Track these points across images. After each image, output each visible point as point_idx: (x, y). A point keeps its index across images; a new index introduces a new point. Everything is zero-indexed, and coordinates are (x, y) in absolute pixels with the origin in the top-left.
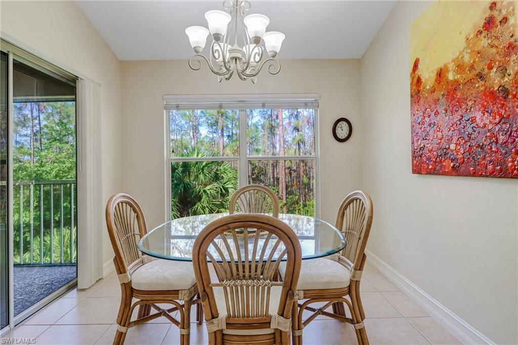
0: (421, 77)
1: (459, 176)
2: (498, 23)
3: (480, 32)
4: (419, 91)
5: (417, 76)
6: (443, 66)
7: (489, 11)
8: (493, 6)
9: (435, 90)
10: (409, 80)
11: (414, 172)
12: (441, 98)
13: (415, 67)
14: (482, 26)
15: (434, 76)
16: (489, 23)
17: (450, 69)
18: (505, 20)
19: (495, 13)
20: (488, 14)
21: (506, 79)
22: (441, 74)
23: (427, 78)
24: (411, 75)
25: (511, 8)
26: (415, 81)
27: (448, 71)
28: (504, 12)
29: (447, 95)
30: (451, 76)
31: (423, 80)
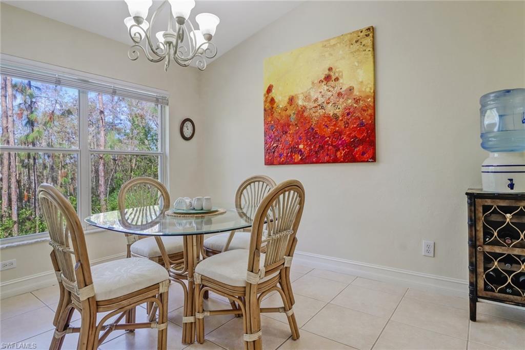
0: (275, 99)
1: (305, 164)
2: (333, 79)
3: (321, 81)
4: (272, 108)
5: (271, 97)
6: (294, 95)
7: (328, 71)
8: (330, 69)
9: (287, 109)
10: (262, 99)
11: (266, 164)
12: (292, 115)
13: (269, 90)
14: (323, 78)
15: (286, 100)
16: (328, 78)
17: (300, 98)
18: (337, 79)
19: (332, 74)
20: (327, 72)
21: (337, 110)
22: (291, 100)
23: (280, 100)
24: (265, 95)
25: (341, 74)
26: (269, 100)
27: (298, 99)
28: (337, 75)
29: (297, 114)
30: (300, 102)
31: (276, 100)
